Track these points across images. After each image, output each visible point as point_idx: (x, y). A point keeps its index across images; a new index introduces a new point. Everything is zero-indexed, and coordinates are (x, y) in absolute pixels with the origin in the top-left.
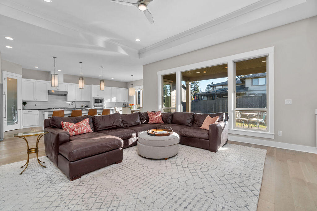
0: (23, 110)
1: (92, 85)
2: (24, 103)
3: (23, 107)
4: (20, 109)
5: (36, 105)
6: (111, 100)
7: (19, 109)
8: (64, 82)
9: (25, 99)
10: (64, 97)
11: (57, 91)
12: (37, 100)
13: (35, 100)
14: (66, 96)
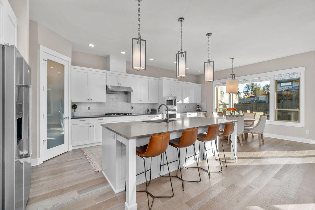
0: (72, 118)
1: (163, 78)
2: (74, 106)
3: (72, 113)
4: (68, 118)
5: (89, 109)
6: (183, 101)
7: (66, 118)
8: (126, 73)
9: (75, 101)
10: (124, 96)
11: (118, 87)
12: (91, 101)
13: (89, 101)
14: (127, 94)
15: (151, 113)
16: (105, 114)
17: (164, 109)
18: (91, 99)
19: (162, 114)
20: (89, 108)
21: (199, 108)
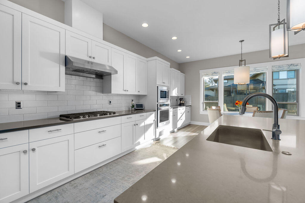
8: (103, 40)
12: (25, 88)
13: (18, 87)
14: (102, 79)
15: (137, 110)
16: (61, 116)
17: (157, 103)
18: (24, 81)
19: (155, 111)
20: (19, 103)
21: (183, 102)
